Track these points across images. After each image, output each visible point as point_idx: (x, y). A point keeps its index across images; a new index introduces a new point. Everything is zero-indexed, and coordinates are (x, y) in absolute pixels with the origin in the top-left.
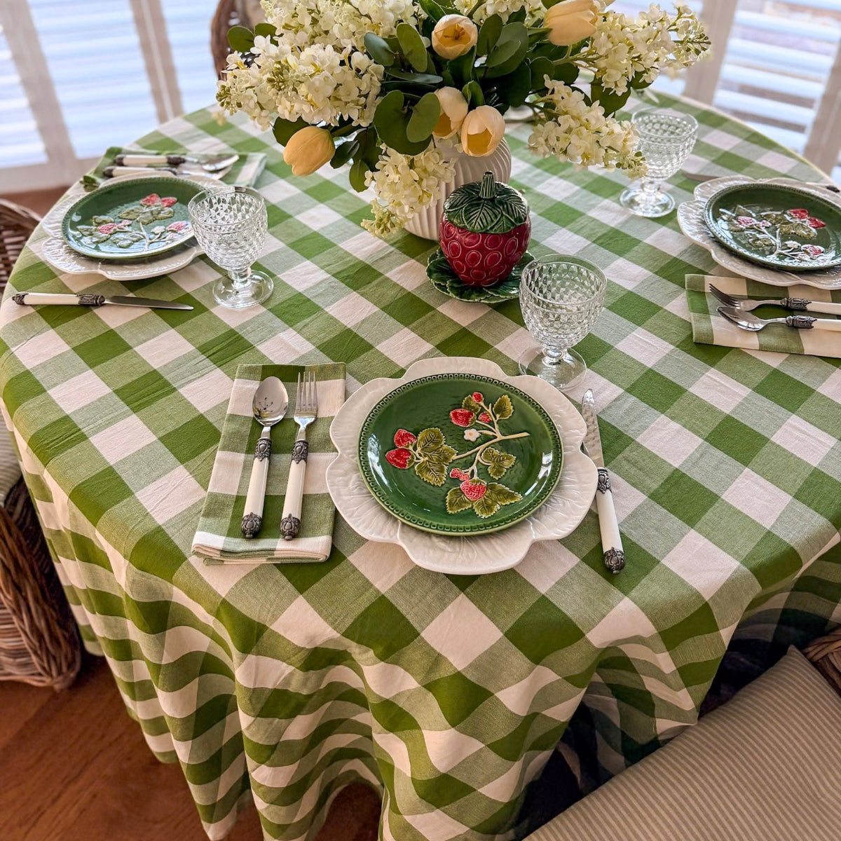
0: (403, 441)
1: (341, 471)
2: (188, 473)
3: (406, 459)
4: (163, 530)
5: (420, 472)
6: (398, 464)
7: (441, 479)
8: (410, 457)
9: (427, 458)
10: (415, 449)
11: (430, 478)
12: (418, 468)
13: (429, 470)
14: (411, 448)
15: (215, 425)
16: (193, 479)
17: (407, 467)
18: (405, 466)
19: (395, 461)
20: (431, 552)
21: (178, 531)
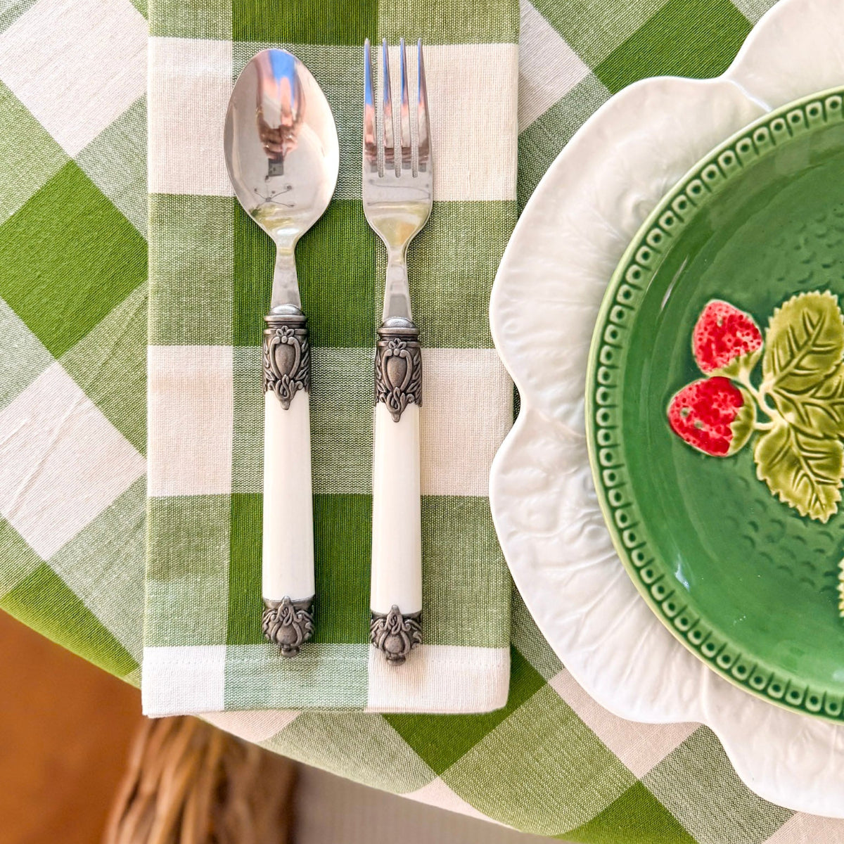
0: (722, 349)
1: (531, 474)
2: (80, 393)
3: (728, 419)
4: (55, 578)
5: (768, 469)
6: (704, 439)
7: (829, 496)
8: (740, 411)
9: (791, 417)
10: (757, 377)
11: (797, 491)
12: (764, 456)
13: (794, 463)
14: (743, 376)
15: (120, 205)
16: (97, 414)
17: (731, 451)
18: (724, 446)
19: (694, 432)
20: (793, 752)
21: (97, 581)
